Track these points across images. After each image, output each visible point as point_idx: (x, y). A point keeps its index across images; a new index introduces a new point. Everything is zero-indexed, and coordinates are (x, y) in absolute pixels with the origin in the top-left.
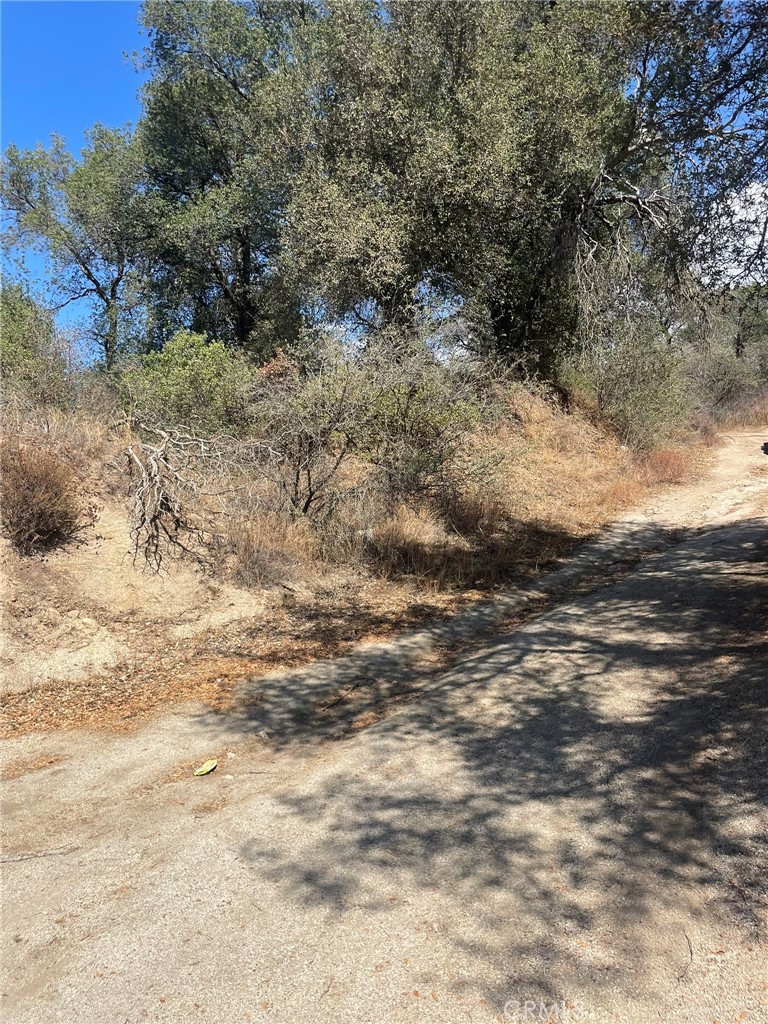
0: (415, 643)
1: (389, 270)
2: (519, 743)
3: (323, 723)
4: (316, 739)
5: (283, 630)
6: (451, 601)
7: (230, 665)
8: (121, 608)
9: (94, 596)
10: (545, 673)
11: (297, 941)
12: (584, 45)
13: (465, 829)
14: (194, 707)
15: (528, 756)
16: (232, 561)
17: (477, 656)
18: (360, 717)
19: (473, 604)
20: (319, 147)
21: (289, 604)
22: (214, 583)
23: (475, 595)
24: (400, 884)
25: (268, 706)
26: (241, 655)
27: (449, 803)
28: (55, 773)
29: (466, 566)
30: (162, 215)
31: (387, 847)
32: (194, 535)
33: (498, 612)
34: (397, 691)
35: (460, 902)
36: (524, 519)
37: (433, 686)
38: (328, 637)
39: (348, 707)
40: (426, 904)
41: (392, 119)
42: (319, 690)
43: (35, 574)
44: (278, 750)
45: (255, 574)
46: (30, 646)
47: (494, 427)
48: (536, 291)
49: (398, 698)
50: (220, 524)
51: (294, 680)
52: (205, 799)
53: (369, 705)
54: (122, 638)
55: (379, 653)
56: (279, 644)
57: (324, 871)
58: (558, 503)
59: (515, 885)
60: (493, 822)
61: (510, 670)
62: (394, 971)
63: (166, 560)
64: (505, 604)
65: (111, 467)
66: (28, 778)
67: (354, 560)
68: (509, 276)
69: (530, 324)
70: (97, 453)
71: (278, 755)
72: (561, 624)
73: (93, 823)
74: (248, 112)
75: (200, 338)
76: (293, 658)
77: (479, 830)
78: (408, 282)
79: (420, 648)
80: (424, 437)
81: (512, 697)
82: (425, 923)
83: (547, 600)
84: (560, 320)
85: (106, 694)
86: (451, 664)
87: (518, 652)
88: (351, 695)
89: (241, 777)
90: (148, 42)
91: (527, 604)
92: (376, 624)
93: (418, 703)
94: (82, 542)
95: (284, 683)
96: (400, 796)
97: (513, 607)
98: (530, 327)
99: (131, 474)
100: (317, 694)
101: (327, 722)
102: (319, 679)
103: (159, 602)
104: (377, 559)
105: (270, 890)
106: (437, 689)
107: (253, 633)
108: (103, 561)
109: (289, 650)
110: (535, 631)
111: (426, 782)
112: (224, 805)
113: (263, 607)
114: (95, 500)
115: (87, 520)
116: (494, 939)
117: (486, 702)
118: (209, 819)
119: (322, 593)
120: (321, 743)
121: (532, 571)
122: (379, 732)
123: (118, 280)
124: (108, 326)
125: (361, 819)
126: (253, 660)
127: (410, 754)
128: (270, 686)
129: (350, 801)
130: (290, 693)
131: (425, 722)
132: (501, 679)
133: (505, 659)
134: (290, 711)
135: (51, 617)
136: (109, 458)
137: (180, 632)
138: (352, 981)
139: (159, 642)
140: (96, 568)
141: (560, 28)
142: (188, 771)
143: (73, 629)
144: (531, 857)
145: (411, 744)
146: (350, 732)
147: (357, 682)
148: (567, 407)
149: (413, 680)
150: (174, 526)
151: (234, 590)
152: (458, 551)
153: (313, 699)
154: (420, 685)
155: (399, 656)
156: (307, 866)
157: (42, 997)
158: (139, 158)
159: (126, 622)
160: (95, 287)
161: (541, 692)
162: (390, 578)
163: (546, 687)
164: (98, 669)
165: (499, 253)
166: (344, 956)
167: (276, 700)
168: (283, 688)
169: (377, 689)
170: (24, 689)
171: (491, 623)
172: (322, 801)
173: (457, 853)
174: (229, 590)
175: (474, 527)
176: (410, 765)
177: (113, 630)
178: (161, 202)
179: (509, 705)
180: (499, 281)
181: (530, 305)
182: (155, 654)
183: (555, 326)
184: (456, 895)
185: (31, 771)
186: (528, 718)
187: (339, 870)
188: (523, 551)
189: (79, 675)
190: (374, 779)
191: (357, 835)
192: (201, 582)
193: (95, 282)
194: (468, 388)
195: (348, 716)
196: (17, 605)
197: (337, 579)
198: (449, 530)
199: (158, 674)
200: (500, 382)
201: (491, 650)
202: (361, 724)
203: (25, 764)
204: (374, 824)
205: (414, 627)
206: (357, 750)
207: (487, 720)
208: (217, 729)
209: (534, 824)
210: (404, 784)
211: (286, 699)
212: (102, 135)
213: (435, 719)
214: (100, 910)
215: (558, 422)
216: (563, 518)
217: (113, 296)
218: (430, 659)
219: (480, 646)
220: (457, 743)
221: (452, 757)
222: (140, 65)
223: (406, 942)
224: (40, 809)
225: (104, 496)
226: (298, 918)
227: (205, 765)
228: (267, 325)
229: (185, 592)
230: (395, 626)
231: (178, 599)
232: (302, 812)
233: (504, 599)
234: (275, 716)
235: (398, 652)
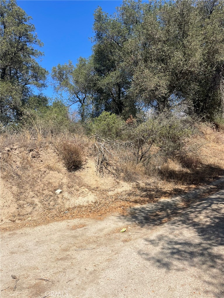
0: (176, 200)
1: (163, 92)
2: (214, 230)
3: (153, 220)
4: (152, 225)
5: (138, 194)
6: (186, 188)
7: (124, 203)
8: (94, 186)
9: (87, 183)
10: (219, 210)
11: (158, 277)
12: (221, 24)
13: (201, 252)
14: (117, 214)
15: (217, 233)
16: (122, 174)
17: (196, 204)
18: (164, 219)
19: (193, 189)
20: (142, 59)
21: (138, 187)
22: (118, 180)
23: (193, 186)
24: (185, 265)
25: (137, 215)
26: (127, 201)
27: (195, 244)
28: (85, 229)
29: (190, 177)
30: (98, 80)
31: (179, 255)
32: (112, 167)
33: (201, 191)
34: (173, 213)
35: (203, 271)
36: (207, 164)
37: (184, 212)
38: (151, 197)
39: (160, 216)
40: (193, 270)
41: (164, 50)
42: (150, 211)
43: (72, 177)
44: (142, 227)
45: (128, 178)
46: (73, 196)
47: (195, 136)
48: (207, 95)
49: (174, 215)
50: (118, 164)
51: (143, 208)
52: (125, 239)
53: (166, 216)
54: (95, 195)
55: (166, 202)
56: (138, 198)
57: (162, 260)
58: (217, 159)
59: (219, 268)
60: (210, 251)
61: (208, 208)
62: (187, 286)
63: (105, 174)
64: (203, 189)
65: (90, 149)
66: (78, 229)
67: (155, 175)
68: (199, 91)
69: (206, 105)
70: (87, 145)
71: (142, 228)
72: (222, 196)
73: (97, 242)
74: (122, 51)
75: (109, 113)
76: (142, 202)
77: (205, 252)
78: (169, 95)
79: (178, 201)
80: (174, 139)
81: (210, 216)
82: (194, 275)
83: (216, 188)
84: (215, 104)
85: (93, 209)
86: (188, 206)
87: (209, 203)
88: (160, 213)
89: (133, 233)
90: (95, 34)
91: (210, 189)
92: (165, 194)
93: (180, 216)
94: (84, 169)
95: (140, 209)
96: (180, 242)
97: (206, 190)
98: (205, 106)
99: (95, 150)
100: (150, 213)
101: (154, 220)
102: (150, 208)
103: (104, 185)
104: (162, 175)
105: (148, 263)
106: (186, 213)
107: (129, 195)
108: (89, 174)
109: (140, 200)
110: (214, 197)
111: (187, 238)
112: (130, 240)
113: (131, 187)
114: (87, 157)
115: (85, 163)
116: (214, 281)
117: (202, 217)
118: (127, 243)
119: (147, 184)
120: (154, 226)
121: (210, 179)
122: (170, 224)
123: (85, 98)
124: (82, 110)
125: (170, 247)
126: (130, 202)
127: (181, 230)
128: (137, 210)
129: (166, 242)
130: (143, 212)
131: (184, 222)
132: (205, 211)
133: (206, 205)
134: (143, 217)
135: (77, 188)
136: (90, 146)
137: (110, 193)
138: (176, 288)
139: (105, 196)
140: (87, 176)
141: (214, 20)
142: (119, 231)
143: (83, 191)
144: (222, 261)
145: (181, 228)
146: (161, 224)
147: (161, 210)
148: (218, 129)
149: (177, 210)
150: (106, 165)
151: (123, 182)
152: (187, 173)
153: (149, 214)
154: (180, 212)
155: (173, 203)
156: (157, 258)
157: (95, 284)
158: (93, 66)
159: (96, 190)
160: (79, 100)
161: (218, 215)
162: (167, 181)
163: (220, 214)
164: (90, 203)
165: (196, 85)
166: (172, 281)
167: (139, 213)
168: (140, 210)
169: (167, 212)
170: (73, 207)
171: (199, 195)
172: (157, 241)
173: (200, 258)
174: (122, 182)
175: (191, 166)
176: (181, 233)
177: (93, 192)
178: (98, 77)
179: (209, 218)
180: (196, 93)
181: (206, 99)
182: (104, 199)
183: (214, 105)
184: (202, 269)
185: (79, 228)
186: (215, 222)
187: (166, 260)
188: (207, 173)
189: (85, 204)
190: (171, 236)
191: (169, 251)
192: (114, 180)
193: (79, 99)
194: (188, 125)
195: (160, 219)
196: (69, 185)
197: (151, 180)
198: (183, 167)
199: (106, 204)
200: (198, 123)
201: (200, 203)
202: (164, 221)
203: (77, 226)
204: (174, 248)
205: (176, 195)
206: (165, 228)
207: (203, 223)
208: (124, 220)
209: (222, 252)
210: (180, 238)
211: (142, 213)
212: (82, 60)
213: (187, 221)
214: (104, 264)
215: (216, 134)
216: (219, 163)
217: (84, 102)
218: (182, 204)
219: (197, 201)
220: (194, 228)
221: (194, 232)
222: (93, 41)
223: (189, 280)
224: (84, 237)
225: (89, 156)
226: (157, 271)
227: (123, 229)
228: (127, 109)
229: (110, 182)
230: (170, 194)
231: (108, 184)
232: (153, 244)
233: (202, 188)
234: (139, 218)
235: (172, 202)
